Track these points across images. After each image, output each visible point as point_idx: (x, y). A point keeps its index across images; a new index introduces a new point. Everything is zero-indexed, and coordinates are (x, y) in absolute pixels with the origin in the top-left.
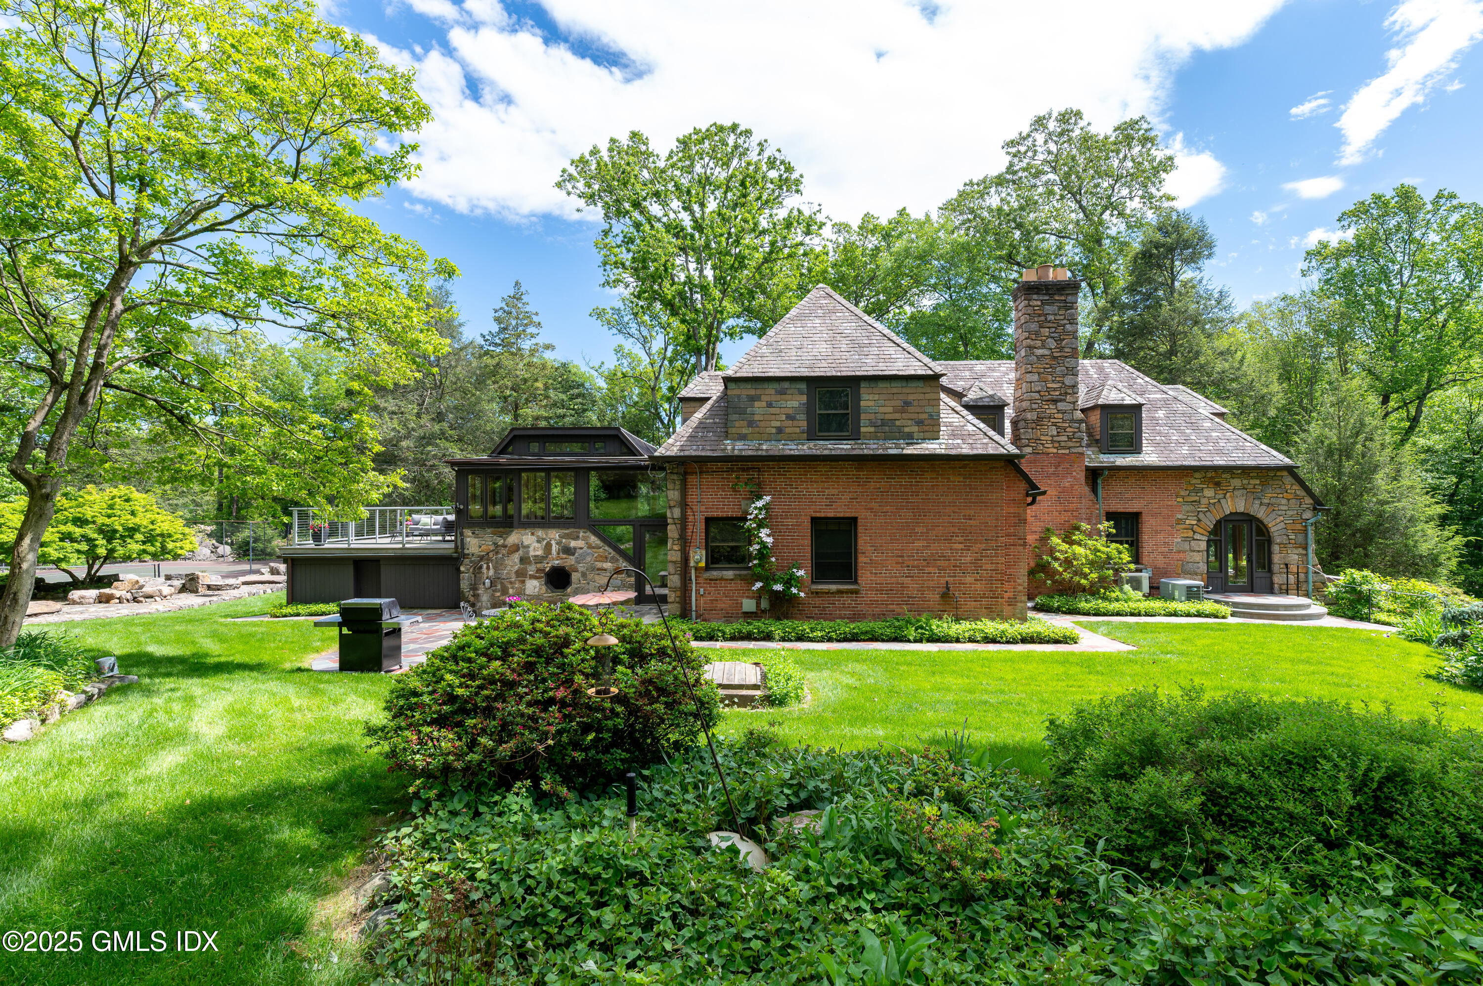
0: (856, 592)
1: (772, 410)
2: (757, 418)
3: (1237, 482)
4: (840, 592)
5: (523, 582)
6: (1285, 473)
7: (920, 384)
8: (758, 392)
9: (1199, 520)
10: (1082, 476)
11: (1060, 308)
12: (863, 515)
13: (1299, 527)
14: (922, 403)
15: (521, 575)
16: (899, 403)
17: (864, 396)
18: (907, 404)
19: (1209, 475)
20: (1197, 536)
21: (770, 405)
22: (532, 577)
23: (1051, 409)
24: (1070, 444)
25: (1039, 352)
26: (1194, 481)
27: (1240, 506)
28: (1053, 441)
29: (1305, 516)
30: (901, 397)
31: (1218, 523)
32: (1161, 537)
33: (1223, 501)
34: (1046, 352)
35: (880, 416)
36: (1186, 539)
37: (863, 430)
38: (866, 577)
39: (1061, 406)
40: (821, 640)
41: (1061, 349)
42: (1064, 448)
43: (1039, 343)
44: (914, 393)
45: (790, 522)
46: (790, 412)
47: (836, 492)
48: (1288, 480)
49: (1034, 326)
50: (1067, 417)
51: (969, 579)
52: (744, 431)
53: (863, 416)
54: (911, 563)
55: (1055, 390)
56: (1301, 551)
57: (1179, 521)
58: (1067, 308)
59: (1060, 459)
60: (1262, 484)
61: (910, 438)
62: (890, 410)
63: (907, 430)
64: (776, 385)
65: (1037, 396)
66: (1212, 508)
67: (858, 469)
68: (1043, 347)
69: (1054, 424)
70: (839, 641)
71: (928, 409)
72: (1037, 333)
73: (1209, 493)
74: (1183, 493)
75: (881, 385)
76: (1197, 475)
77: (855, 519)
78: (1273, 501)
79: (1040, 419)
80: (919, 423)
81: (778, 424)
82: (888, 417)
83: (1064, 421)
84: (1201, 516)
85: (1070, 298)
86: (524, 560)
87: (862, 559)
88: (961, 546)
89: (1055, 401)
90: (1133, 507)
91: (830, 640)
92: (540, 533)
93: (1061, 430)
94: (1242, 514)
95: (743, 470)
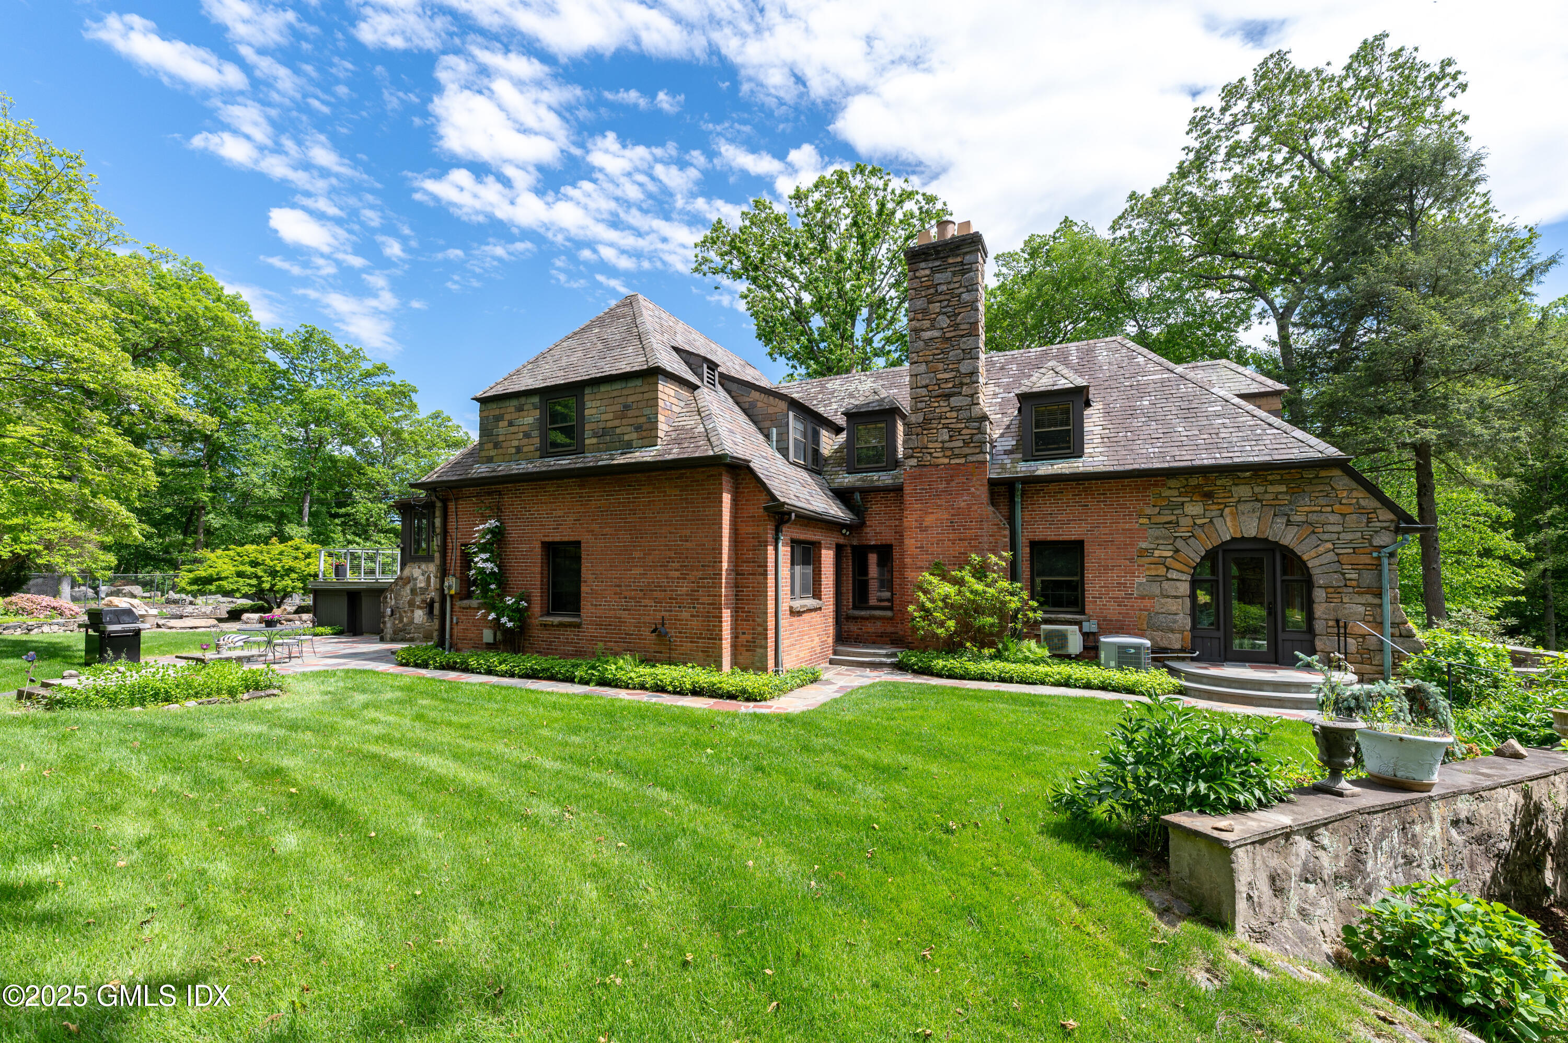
0: (578, 626)
1: (512, 429)
2: (501, 438)
3: (1243, 491)
4: (561, 625)
5: (413, 611)
6: (1337, 472)
7: (639, 382)
8: (502, 411)
9: (1177, 551)
10: (983, 493)
11: (954, 274)
12: (586, 539)
13: (1366, 559)
14: (641, 405)
15: (411, 604)
16: (618, 407)
17: (588, 404)
18: (627, 407)
19: (1193, 482)
20: (1173, 575)
21: (511, 424)
22: (419, 607)
23: (942, 407)
24: (967, 451)
25: (927, 335)
26: (1167, 493)
27: (1251, 529)
28: (943, 449)
29: (1377, 541)
30: (621, 400)
31: (1211, 556)
32: (1113, 575)
33: (1218, 522)
34: (936, 334)
35: (602, 425)
36: (1153, 579)
37: (587, 442)
38: (588, 609)
39: (955, 401)
40: (503, 675)
41: (956, 326)
42: (958, 456)
43: (927, 324)
44: (632, 393)
45: (524, 547)
46: (526, 428)
47: (560, 513)
48: (1342, 482)
49: (920, 303)
50: (964, 414)
51: (685, 615)
52: (492, 453)
53: (587, 427)
54: (627, 594)
55: (947, 381)
56: (1370, 599)
57: (1143, 553)
58: (964, 272)
59: (953, 471)
60: (1291, 492)
61: (628, 447)
62: (610, 416)
63: (626, 438)
64: (515, 403)
65: (924, 392)
66: (1198, 532)
67: (582, 486)
68: (933, 327)
69: (946, 426)
70: (521, 677)
71: (647, 411)
72: (925, 311)
73: (1194, 509)
74: (1148, 511)
75: (603, 388)
76: (1172, 483)
77: (578, 543)
78: (1313, 518)
79: (927, 421)
80: (638, 428)
81: (515, 443)
82: (609, 424)
83: (959, 420)
84: (1180, 544)
85: (968, 258)
86: (413, 591)
87: (584, 589)
88: (677, 574)
89: (947, 396)
90: (1071, 533)
91: (512, 675)
92: (423, 566)
93: (954, 433)
94: (1255, 539)
95: (489, 494)
